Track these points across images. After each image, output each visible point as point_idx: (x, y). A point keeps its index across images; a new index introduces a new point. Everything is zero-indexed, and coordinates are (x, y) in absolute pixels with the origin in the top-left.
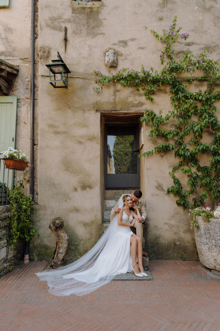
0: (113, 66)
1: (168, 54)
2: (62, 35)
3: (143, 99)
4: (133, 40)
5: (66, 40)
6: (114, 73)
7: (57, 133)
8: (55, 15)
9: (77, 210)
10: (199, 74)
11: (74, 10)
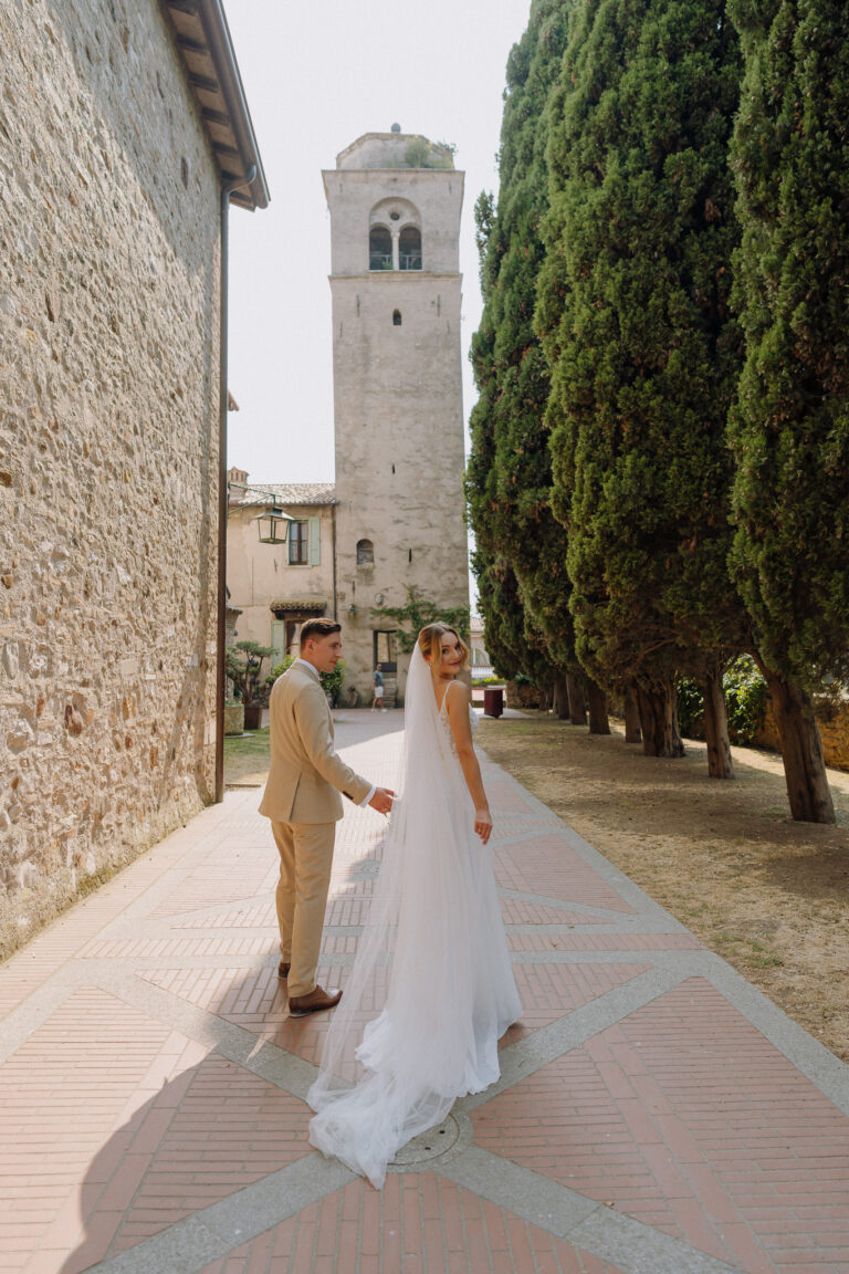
0: (381, 604)
1: (411, 596)
2: (350, 586)
3: (397, 623)
4: (392, 588)
5: (354, 589)
6: (381, 608)
7: (350, 641)
8: (347, 573)
9: (361, 683)
10: (428, 609)
11: (358, 571)
